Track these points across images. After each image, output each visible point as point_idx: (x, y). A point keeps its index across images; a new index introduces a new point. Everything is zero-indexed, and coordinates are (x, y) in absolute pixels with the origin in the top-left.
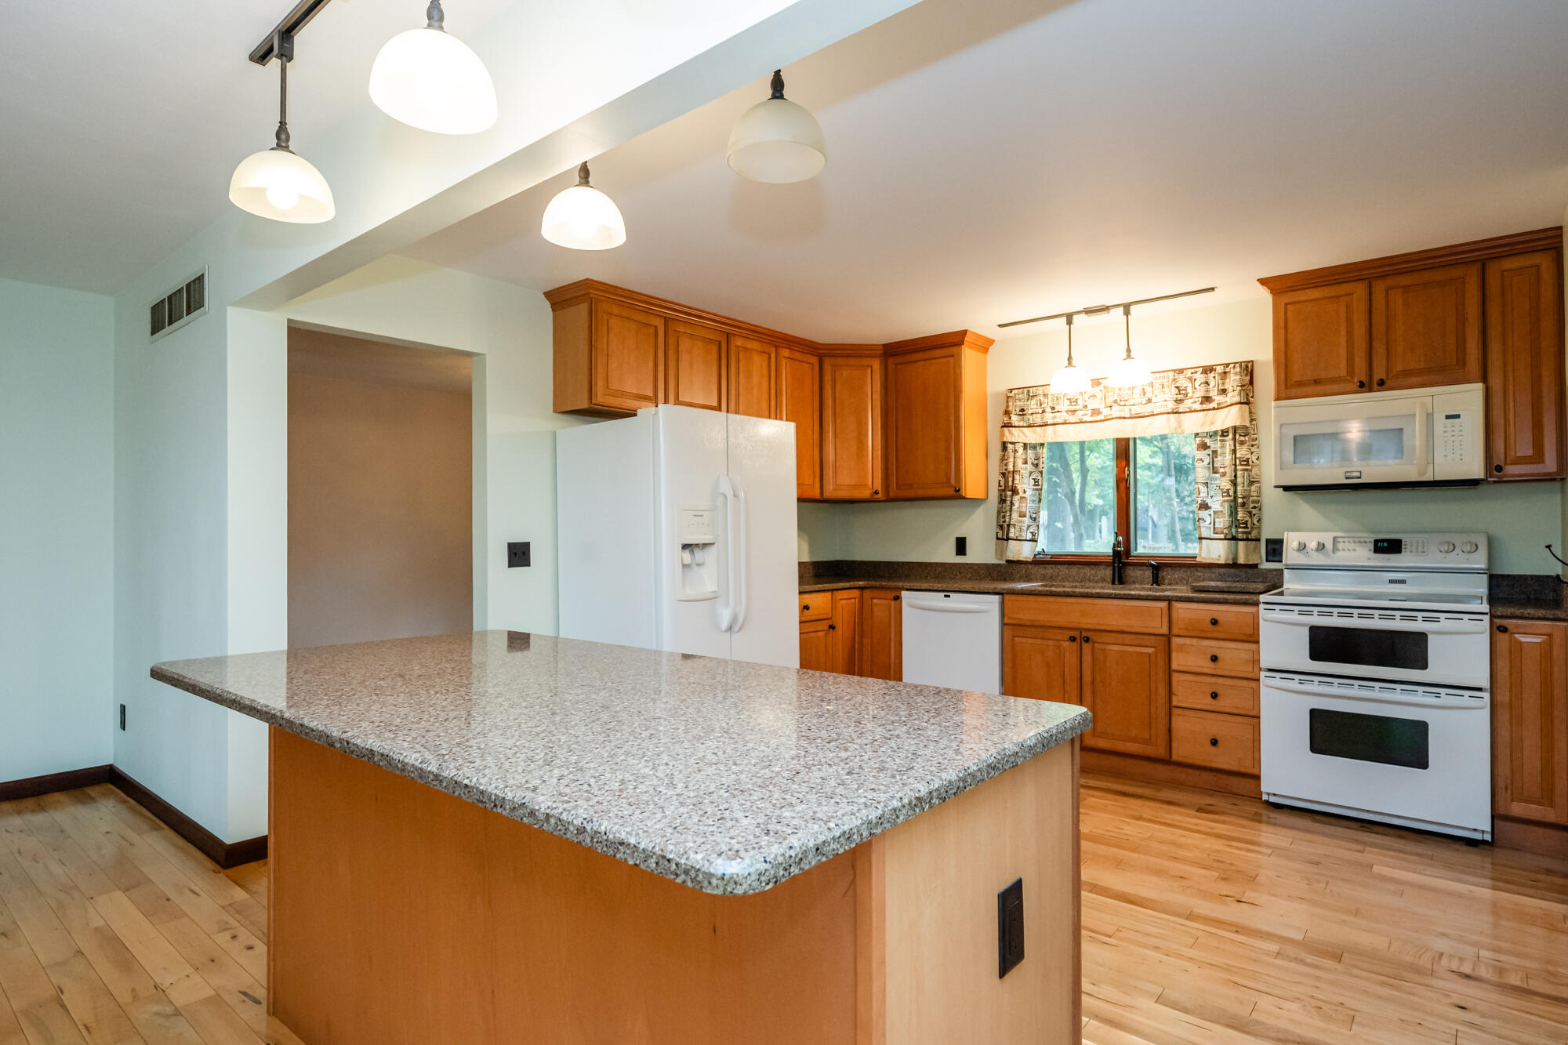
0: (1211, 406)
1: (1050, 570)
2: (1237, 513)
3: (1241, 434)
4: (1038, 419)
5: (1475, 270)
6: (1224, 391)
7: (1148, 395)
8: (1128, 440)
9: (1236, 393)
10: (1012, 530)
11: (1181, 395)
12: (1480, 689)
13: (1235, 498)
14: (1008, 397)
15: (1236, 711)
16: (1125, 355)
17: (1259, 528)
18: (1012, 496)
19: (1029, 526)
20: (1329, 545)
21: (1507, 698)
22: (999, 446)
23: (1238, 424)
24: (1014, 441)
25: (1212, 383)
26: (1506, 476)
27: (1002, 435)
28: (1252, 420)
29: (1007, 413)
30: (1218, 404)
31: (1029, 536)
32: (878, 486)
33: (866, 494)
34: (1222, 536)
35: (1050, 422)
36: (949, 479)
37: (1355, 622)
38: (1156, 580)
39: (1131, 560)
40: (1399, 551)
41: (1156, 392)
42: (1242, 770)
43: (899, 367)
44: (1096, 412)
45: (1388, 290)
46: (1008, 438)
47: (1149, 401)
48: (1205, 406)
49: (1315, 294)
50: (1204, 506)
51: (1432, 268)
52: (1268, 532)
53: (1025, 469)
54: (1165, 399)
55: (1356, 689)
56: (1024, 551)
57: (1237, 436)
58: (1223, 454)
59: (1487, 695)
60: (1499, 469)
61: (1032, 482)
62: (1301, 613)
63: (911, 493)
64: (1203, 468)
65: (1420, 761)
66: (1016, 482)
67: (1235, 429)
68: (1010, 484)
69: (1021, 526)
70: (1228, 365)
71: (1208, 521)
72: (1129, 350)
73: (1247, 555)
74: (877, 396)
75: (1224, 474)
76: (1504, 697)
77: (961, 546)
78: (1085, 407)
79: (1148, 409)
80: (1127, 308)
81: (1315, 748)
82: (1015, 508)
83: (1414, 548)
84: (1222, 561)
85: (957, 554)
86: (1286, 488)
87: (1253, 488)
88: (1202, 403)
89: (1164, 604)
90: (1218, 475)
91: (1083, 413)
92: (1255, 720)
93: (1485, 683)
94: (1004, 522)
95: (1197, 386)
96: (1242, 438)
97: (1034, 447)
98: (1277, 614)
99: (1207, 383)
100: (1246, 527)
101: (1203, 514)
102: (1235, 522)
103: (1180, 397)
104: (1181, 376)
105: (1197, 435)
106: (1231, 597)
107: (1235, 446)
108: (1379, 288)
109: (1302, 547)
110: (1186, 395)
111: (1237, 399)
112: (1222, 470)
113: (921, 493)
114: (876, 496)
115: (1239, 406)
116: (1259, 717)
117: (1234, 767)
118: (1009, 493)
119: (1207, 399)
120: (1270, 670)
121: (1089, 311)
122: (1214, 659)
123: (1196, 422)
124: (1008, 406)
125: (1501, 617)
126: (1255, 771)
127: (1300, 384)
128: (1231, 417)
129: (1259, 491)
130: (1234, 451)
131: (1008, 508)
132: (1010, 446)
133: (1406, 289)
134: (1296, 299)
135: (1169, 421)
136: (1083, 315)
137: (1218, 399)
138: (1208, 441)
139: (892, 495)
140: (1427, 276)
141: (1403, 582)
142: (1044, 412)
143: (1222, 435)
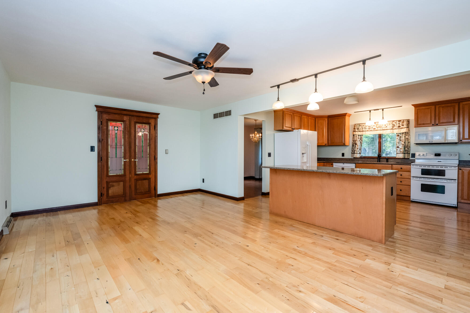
0: (400, 128)
1: (363, 159)
2: (405, 148)
3: (406, 133)
4: (361, 130)
5: (457, 104)
6: (403, 125)
7: (386, 126)
8: (381, 134)
9: (406, 126)
10: (355, 152)
11: (394, 126)
12: (456, 180)
13: (405, 145)
14: (355, 126)
15: (405, 185)
16: (382, 118)
17: (410, 151)
18: (355, 145)
19: (359, 151)
20: (425, 155)
21: (461, 181)
22: (352, 135)
23: (406, 131)
24: (356, 134)
25: (400, 124)
26: (462, 142)
27: (353, 133)
28: (409, 131)
29: (354, 129)
30: (402, 128)
31: (359, 153)
32: (326, 143)
33: (324, 144)
34: (402, 153)
35: (364, 131)
36: (342, 142)
37: (431, 168)
38: (387, 161)
39: (381, 157)
40: (440, 156)
41: (388, 125)
42: (407, 195)
43: (331, 120)
44: (374, 129)
45: (439, 107)
46: (355, 133)
47: (386, 127)
48: (399, 128)
49: (424, 108)
50: (398, 147)
51: (448, 103)
52: (412, 152)
53: (358, 140)
54: (390, 126)
55: (430, 180)
56: (358, 156)
57: (406, 134)
58: (402, 137)
59: (457, 181)
60: (461, 140)
61: (360, 142)
62: (420, 166)
63: (334, 144)
64: (398, 140)
65: (443, 192)
66: (356, 142)
67: (405, 132)
68: (355, 143)
69: (357, 151)
70: (404, 120)
71: (399, 150)
72: (383, 117)
73: (407, 156)
74: (326, 125)
75: (403, 141)
76: (460, 181)
77: (343, 155)
78: (372, 128)
79: (386, 128)
80: (383, 110)
81: (422, 191)
82: (356, 147)
83: (443, 155)
84: (402, 158)
85: (342, 156)
86: (416, 144)
87: (409, 144)
88: (398, 127)
89: (391, 165)
90: (401, 141)
91: (371, 129)
92: (409, 186)
93: (456, 178)
94: (354, 150)
95: (397, 124)
96: (407, 134)
97: (360, 135)
98: (415, 167)
99: (399, 124)
100: (407, 151)
101: (398, 149)
102: (405, 150)
103: (393, 126)
104: (394, 122)
105: (397, 133)
106: (405, 164)
107: (405, 136)
108: (437, 107)
109: (419, 155)
110: (395, 126)
111: (406, 127)
112: (402, 140)
113: (336, 144)
114: (326, 145)
115: (406, 128)
116: (410, 186)
117: (405, 195)
118: (355, 144)
119: (399, 127)
120: (413, 177)
121: (375, 110)
122: (401, 175)
123: (396, 131)
124: (355, 127)
125: (460, 167)
126: (409, 195)
127: (420, 124)
128: (404, 130)
129: (410, 144)
130: (405, 137)
131: (354, 147)
132: (355, 135)
133: (443, 107)
134: (419, 108)
135: (391, 131)
136: (373, 111)
137: (402, 127)
138: (399, 135)
139: (329, 145)
140: (447, 105)
141: (441, 161)
142: (363, 129)
143: (402, 134)
